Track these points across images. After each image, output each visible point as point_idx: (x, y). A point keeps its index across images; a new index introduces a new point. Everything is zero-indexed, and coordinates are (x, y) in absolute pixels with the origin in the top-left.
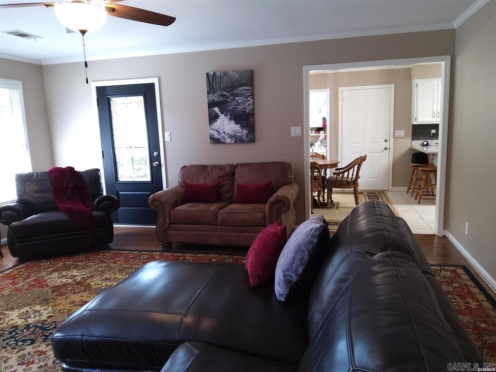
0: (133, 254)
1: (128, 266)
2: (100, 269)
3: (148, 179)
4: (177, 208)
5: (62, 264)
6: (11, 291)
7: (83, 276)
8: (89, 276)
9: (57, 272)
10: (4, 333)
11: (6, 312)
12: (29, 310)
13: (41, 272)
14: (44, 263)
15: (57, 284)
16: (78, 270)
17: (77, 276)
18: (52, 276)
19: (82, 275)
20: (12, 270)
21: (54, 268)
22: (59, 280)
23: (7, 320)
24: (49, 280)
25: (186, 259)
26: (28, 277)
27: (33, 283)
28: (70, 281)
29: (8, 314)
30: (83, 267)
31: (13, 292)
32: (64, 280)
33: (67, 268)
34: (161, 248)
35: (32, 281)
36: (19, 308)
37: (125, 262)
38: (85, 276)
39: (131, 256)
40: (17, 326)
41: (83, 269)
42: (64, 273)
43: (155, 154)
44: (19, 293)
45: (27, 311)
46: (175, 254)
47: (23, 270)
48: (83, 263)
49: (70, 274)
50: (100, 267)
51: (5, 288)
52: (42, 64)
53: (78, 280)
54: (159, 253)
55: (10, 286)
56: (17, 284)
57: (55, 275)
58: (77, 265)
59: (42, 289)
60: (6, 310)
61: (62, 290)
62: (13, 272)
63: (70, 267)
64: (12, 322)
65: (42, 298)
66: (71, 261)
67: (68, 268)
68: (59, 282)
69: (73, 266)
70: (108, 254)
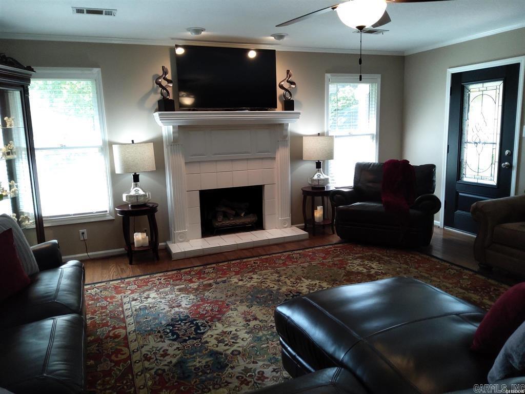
0: (442, 265)
1: (426, 275)
2: (398, 269)
3: (493, 182)
4: (504, 225)
5: (371, 253)
6: (319, 263)
7: (378, 271)
8: (384, 272)
9: (360, 259)
10: (289, 295)
11: (303, 279)
12: (318, 284)
13: (350, 255)
14: (358, 249)
15: (353, 270)
16: (379, 263)
17: (374, 269)
18: (355, 262)
19: (378, 269)
20: (331, 246)
21: (362, 255)
22: (358, 267)
23: (299, 285)
24: (350, 264)
25: (498, 290)
26: (338, 256)
27: (337, 262)
28: (365, 271)
29: (303, 281)
30: (385, 263)
31: (319, 265)
32: (361, 269)
33: (371, 258)
34: (476, 268)
35: (338, 260)
36: (313, 279)
37: (427, 270)
38: (380, 271)
39: (438, 266)
40: (301, 293)
41: (384, 264)
42: (366, 262)
43: (507, 152)
44: (322, 267)
45: (316, 284)
46: (490, 281)
47: (338, 249)
48: (388, 259)
49: (370, 264)
50: (399, 268)
51: (317, 260)
52: (405, 55)
53: (371, 273)
54: (471, 273)
55: (321, 259)
56: (326, 259)
57: (358, 261)
58: (382, 258)
59: (339, 270)
60: (304, 278)
61: (352, 277)
62: (331, 248)
63: (375, 258)
64: (300, 288)
65: (333, 278)
66: (380, 253)
67: (373, 259)
68: (356, 269)
69: (378, 258)
70: (417, 257)
